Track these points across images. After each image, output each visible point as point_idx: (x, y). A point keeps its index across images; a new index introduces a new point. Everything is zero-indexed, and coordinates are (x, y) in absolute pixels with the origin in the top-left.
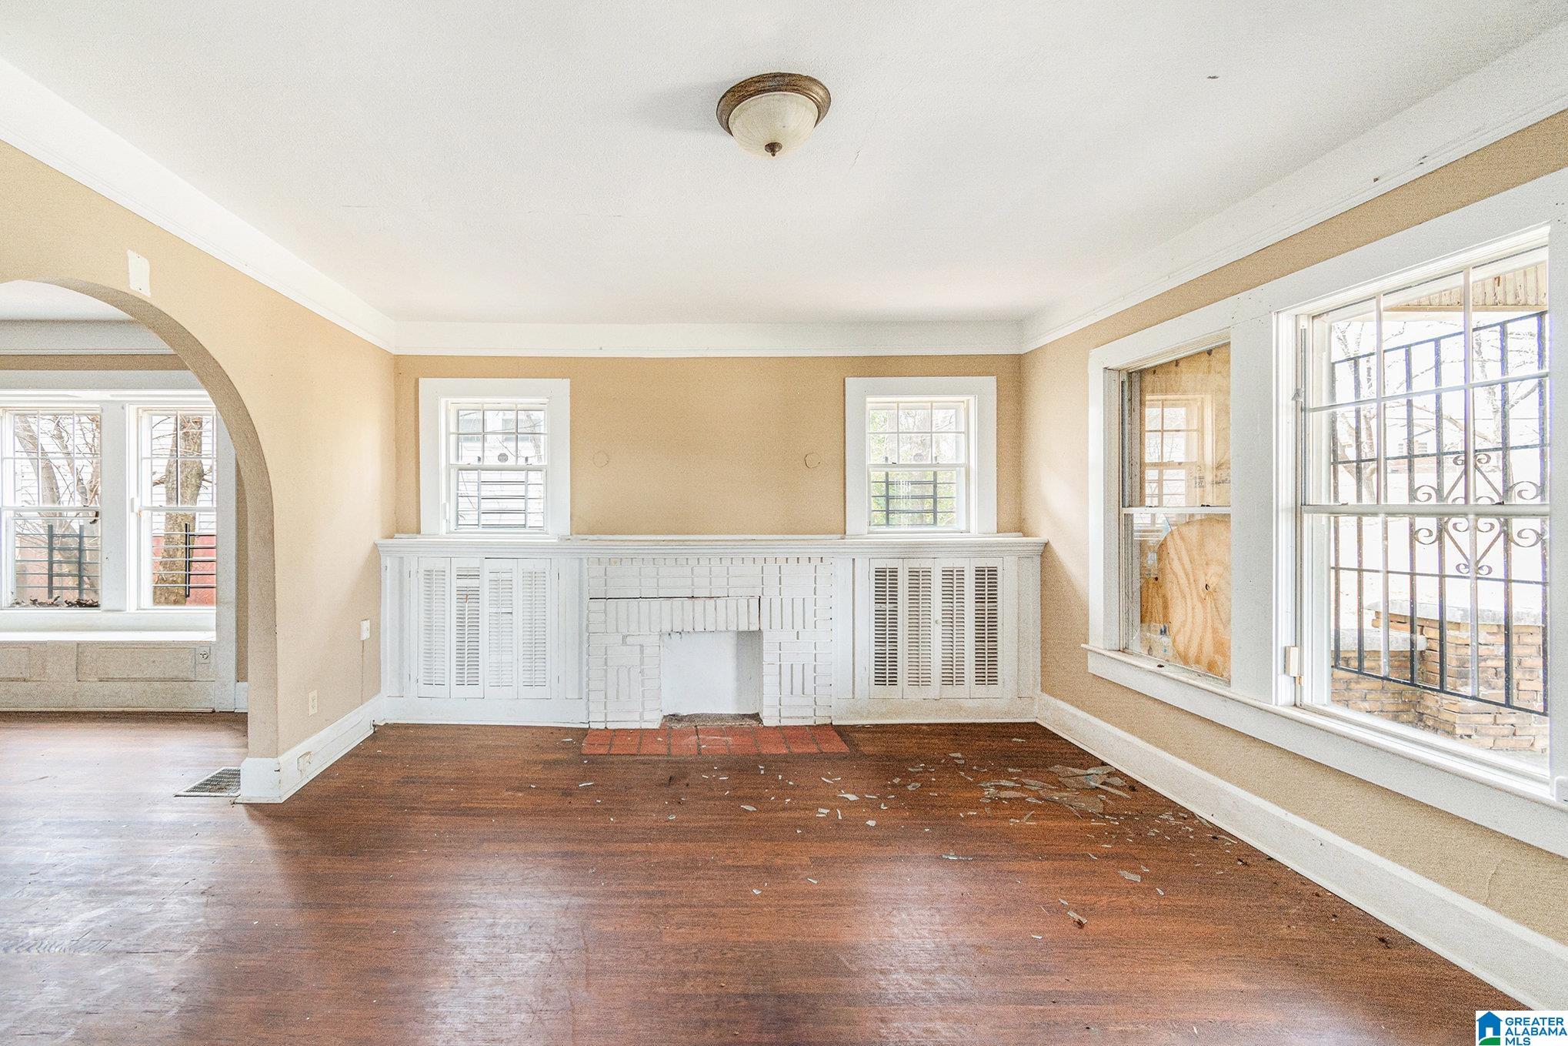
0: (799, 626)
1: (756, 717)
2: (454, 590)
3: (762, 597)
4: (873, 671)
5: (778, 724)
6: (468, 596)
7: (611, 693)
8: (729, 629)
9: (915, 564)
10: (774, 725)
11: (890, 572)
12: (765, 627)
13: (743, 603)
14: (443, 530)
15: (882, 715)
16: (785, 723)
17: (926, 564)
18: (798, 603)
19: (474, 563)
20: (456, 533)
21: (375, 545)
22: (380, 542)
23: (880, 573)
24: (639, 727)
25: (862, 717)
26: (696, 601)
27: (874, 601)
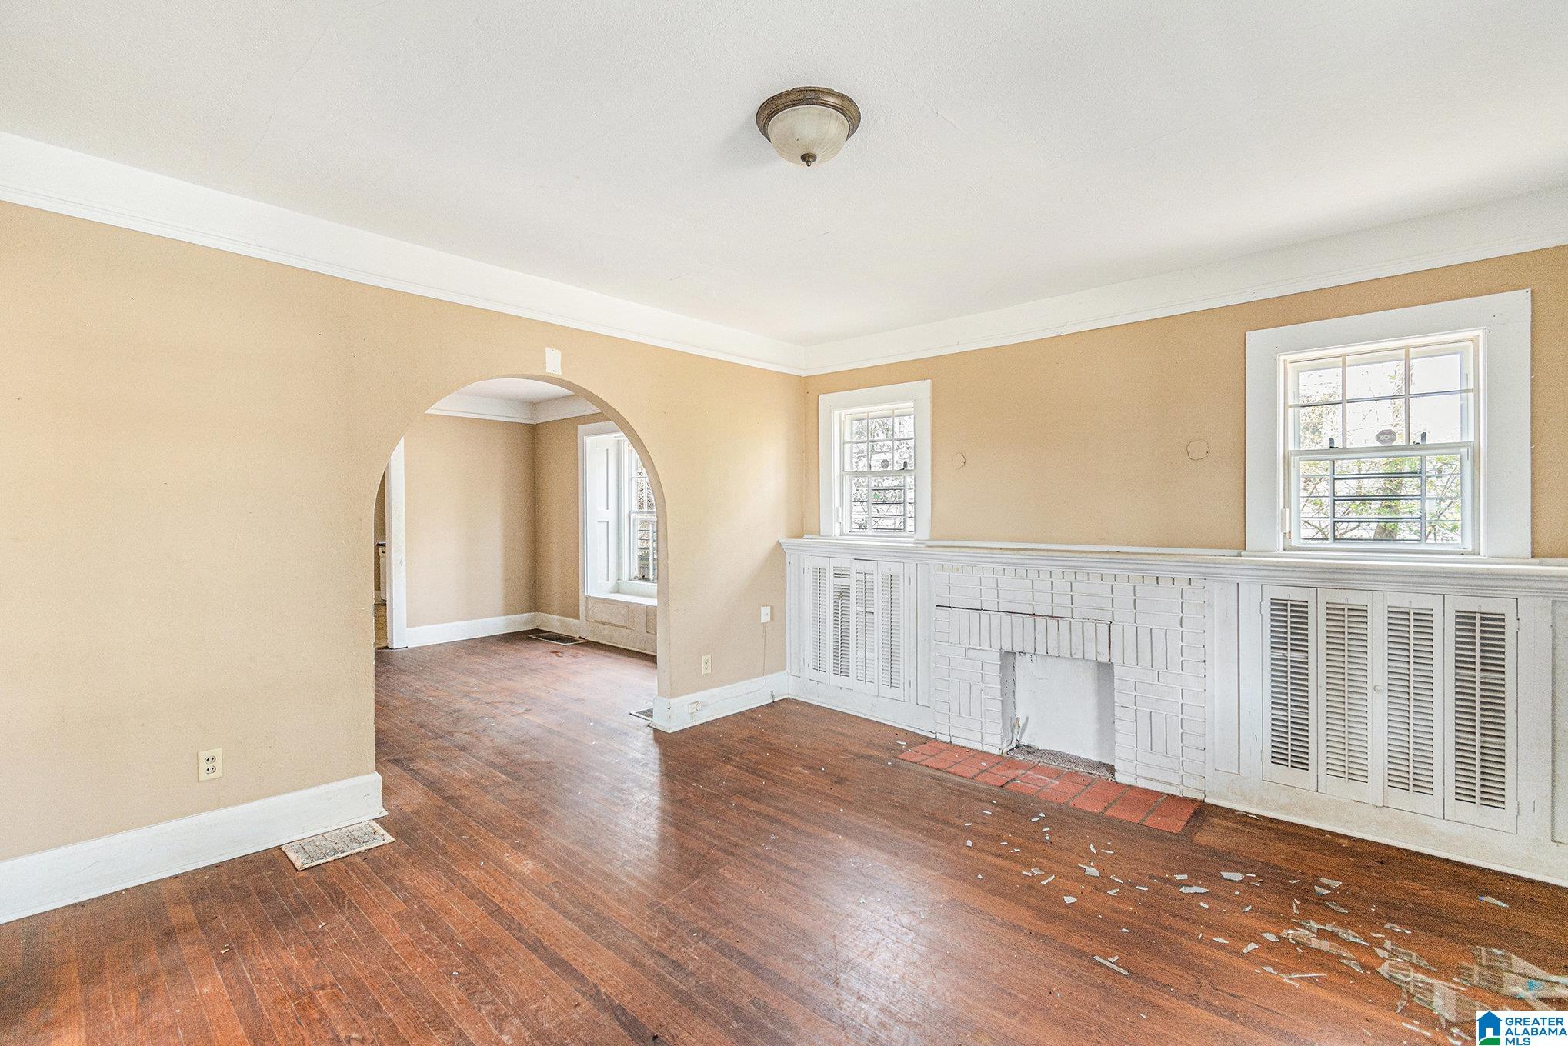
0: (1159, 663)
1: (1111, 769)
2: (832, 586)
3: (1113, 622)
4: (1268, 744)
5: (1133, 783)
6: (842, 593)
7: (955, 707)
8: (1074, 656)
9: (1339, 598)
10: (1128, 783)
11: (1292, 605)
12: (1116, 659)
13: (1090, 627)
14: (837, 532)
15: (1282, 808)
16: (1142, 784)
17: (1356, 599)
18: (1158, 636)
19: (846, 563)
20: (849, 535)
21: (779, 544)
22: (783, 541)
23: (1278, 606)
24: (980, 749)
25: (1250, 802)
26: (1038, 620)
27: (1269, 645)
